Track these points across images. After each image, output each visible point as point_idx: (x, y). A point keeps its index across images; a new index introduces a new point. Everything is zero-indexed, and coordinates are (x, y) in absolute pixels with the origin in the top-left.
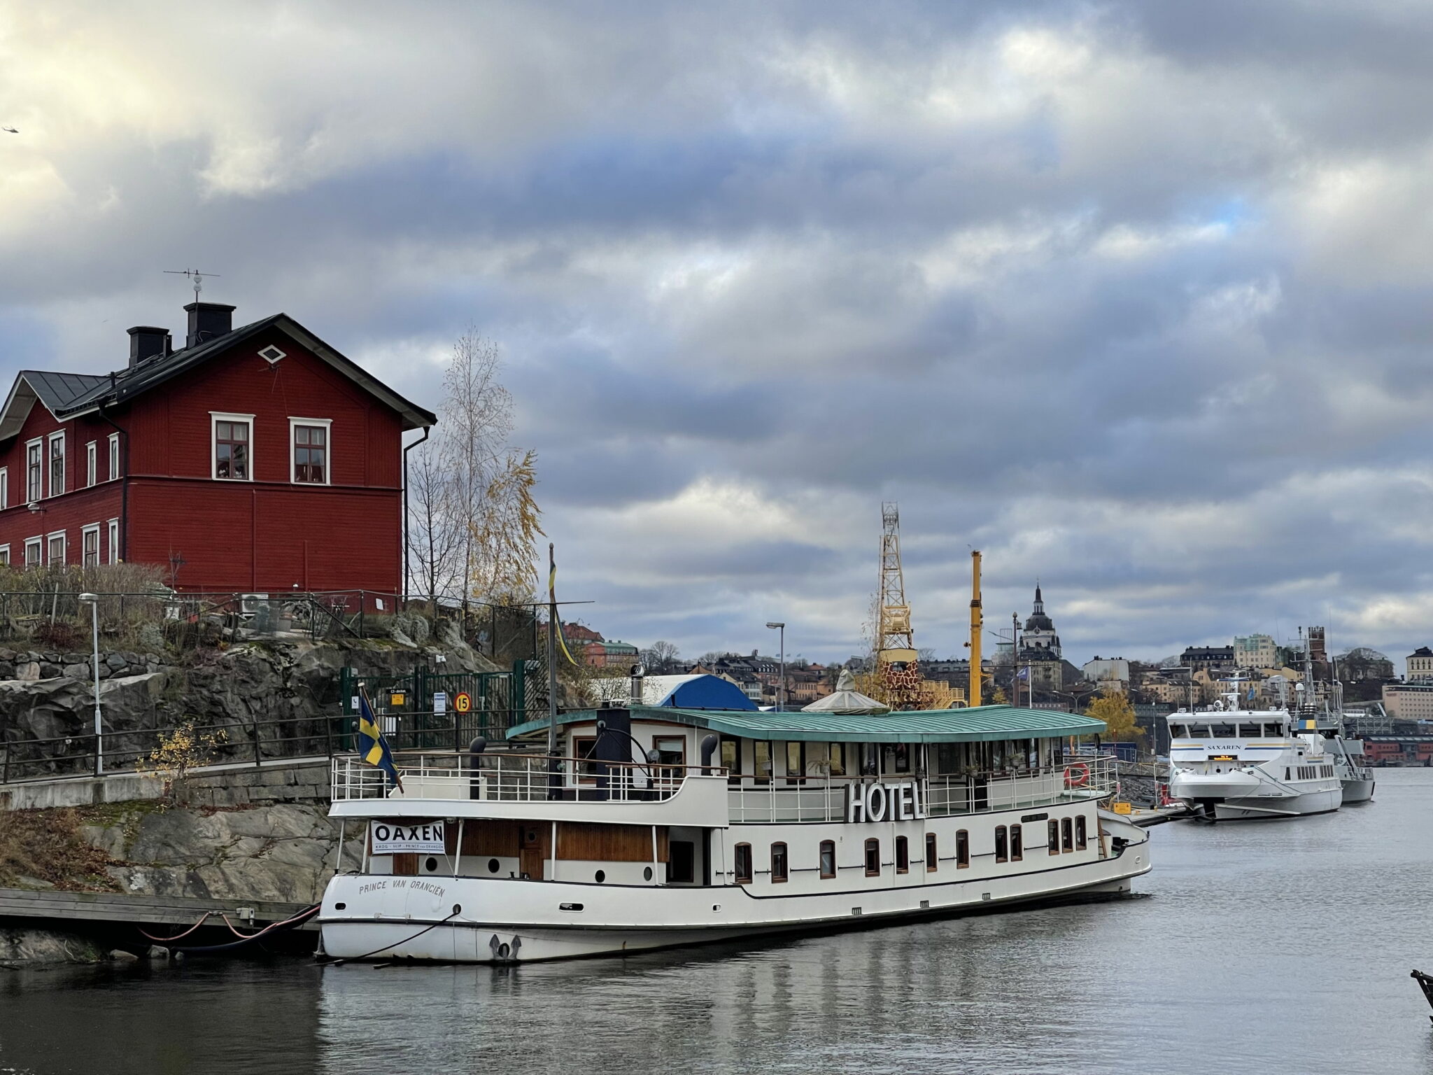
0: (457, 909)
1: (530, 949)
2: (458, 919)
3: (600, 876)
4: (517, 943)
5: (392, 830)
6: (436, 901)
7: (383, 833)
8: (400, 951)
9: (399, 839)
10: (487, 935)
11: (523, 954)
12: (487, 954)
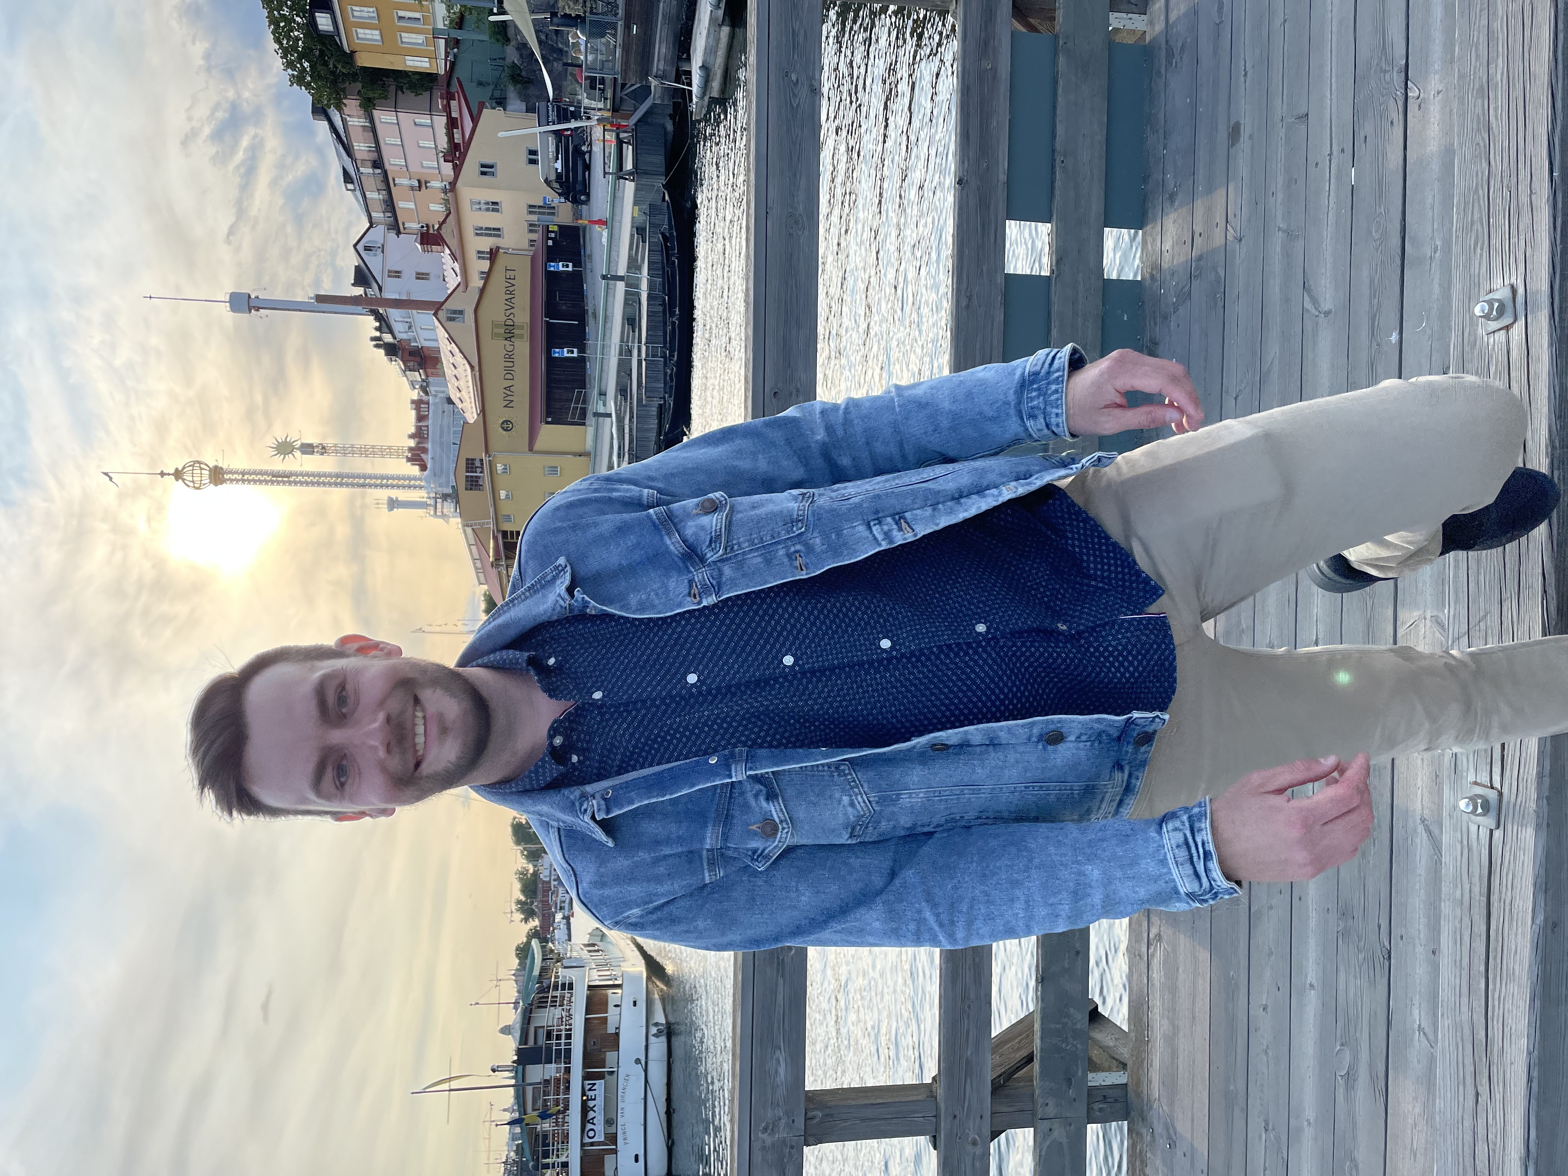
0: (638, 1061)
1: (660, 1018)
2: (643, 1063)
3: (616, 1006)
4: (656, 1024)
5: (589, 1126)
6: (632, 1079)
7: (591, 1134)
8: (663, 1108)
9: (595, 1121)
10: (652, 1039)
11: (663, 1021)
12: (663, 1039)
